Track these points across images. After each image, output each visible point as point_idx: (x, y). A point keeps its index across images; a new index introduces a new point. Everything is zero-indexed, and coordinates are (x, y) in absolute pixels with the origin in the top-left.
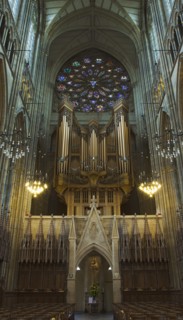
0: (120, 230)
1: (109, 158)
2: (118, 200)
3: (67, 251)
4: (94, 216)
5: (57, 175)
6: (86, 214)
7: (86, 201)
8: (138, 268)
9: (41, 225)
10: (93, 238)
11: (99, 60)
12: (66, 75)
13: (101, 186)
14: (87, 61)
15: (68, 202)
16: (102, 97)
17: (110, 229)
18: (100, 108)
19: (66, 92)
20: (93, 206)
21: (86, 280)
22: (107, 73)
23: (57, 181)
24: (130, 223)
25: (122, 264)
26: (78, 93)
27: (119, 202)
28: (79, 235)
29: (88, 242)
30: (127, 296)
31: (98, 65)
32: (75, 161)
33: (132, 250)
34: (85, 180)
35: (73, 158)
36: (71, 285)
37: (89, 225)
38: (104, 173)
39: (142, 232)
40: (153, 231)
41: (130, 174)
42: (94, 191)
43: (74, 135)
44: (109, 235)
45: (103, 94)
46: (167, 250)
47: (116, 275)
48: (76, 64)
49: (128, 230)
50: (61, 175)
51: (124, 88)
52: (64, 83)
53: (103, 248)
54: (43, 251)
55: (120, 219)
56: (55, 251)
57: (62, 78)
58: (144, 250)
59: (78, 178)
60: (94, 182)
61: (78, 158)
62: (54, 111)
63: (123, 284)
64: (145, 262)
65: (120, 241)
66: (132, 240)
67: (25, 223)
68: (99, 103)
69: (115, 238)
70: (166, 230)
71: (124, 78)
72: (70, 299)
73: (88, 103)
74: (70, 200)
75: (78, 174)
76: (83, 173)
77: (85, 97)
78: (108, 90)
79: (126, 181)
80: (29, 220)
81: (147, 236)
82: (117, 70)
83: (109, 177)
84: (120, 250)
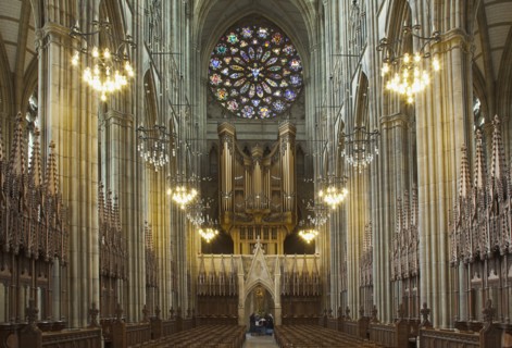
0: (282, 268)
1: (273, 193)
2: (281, 237)
3: (237, 286)
4: (259, 255)
5: (223, 212)
6: (252, 253)
7: (251, 238)
8: (296, 300)
9: (213, 264)
10: (258, 275)
11: (263, 32)
12: (221, 58)
13: (265, 223)
14: (247, 33)
15: (234, 239)
16: (266, 95)
17: (273, 267)
18: (264, 112)
19: (221, 86)
20: (258, 246)
21: (252, 306)
22: (273, 55)
23: (223, 218)
24: (291, 262)
25: (283, 297)
26: (238, 89)
27: (283, 239)
28: (246, 272)
29: (254, 278)
30: (284, 321)
31: (261, 41)
32: (240, 197)
33: (291, 286)
34: (250, 217)
35: (237, 192)
36: (241, 312)
37: (254, 263)
38: (269, 211)
39: (300, 270)
40: (310, 269)
41: (293, 212)
42: (258, 228)
43: (237, 164)
44: (272, 273)
45: (268, 90)
46: (321, 286)
47: (277, 304)
48: (232, 38)
49: (289, 268)
50: (227, 213)
51: (295, 80)
52: (218, 72)
53: (267, 283)
54: (217, 285)
55: (281, 258)
56: (227, 286)
57: (216, 64)
58: (301, 286)
59: (243, 215)
60: (258, 220)
61: (242, 193)
62: (209, 117)
63: (283, 312)
64: (301, 295)
65: (282, 277)
66: (292, 277)
67: (198, 261)
68: (263, 104)
69: (278, 275)
70: (322, 268)
71: (295, 64)
72: (241, 323)
73: (250, 104)
74: (236, 237)
75: (242, 211)
76: (247, 211)
77: (246, 95)
78: (274, 84)
79: (290, 220)
80: (202, 258)
81: (305, 274)
82: (288, 49)
83: (274, 215)
84: (282, 285)
